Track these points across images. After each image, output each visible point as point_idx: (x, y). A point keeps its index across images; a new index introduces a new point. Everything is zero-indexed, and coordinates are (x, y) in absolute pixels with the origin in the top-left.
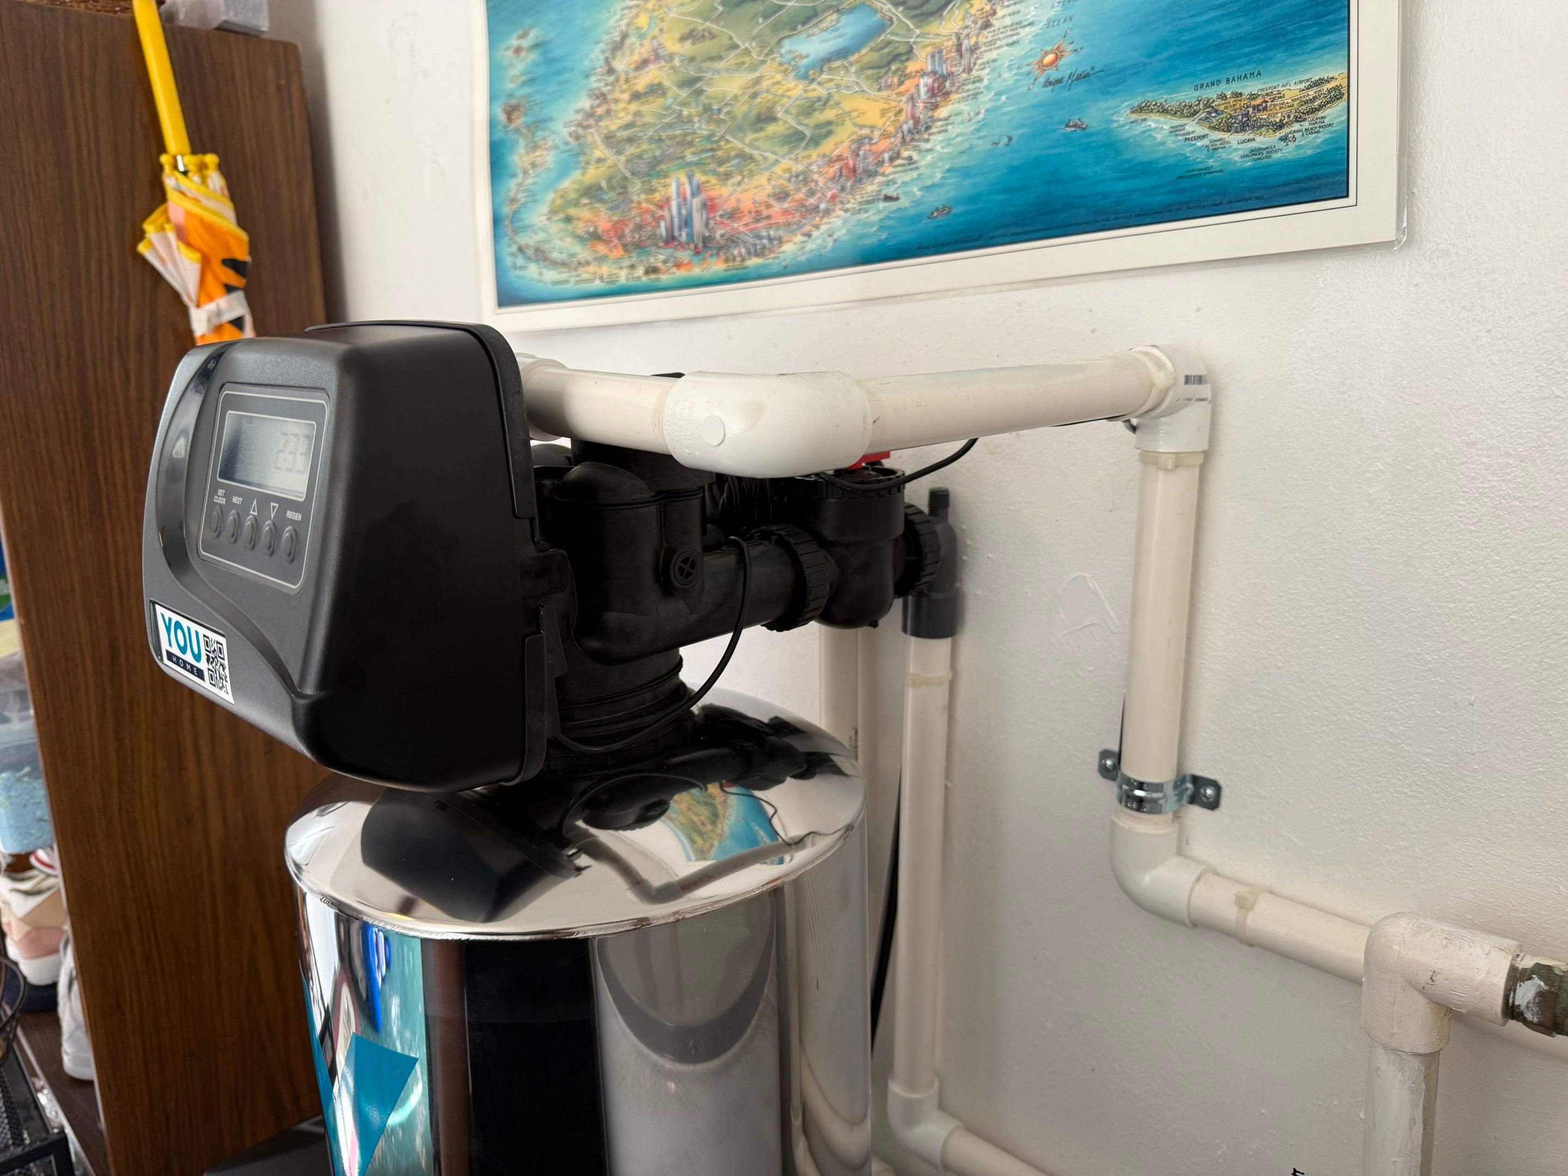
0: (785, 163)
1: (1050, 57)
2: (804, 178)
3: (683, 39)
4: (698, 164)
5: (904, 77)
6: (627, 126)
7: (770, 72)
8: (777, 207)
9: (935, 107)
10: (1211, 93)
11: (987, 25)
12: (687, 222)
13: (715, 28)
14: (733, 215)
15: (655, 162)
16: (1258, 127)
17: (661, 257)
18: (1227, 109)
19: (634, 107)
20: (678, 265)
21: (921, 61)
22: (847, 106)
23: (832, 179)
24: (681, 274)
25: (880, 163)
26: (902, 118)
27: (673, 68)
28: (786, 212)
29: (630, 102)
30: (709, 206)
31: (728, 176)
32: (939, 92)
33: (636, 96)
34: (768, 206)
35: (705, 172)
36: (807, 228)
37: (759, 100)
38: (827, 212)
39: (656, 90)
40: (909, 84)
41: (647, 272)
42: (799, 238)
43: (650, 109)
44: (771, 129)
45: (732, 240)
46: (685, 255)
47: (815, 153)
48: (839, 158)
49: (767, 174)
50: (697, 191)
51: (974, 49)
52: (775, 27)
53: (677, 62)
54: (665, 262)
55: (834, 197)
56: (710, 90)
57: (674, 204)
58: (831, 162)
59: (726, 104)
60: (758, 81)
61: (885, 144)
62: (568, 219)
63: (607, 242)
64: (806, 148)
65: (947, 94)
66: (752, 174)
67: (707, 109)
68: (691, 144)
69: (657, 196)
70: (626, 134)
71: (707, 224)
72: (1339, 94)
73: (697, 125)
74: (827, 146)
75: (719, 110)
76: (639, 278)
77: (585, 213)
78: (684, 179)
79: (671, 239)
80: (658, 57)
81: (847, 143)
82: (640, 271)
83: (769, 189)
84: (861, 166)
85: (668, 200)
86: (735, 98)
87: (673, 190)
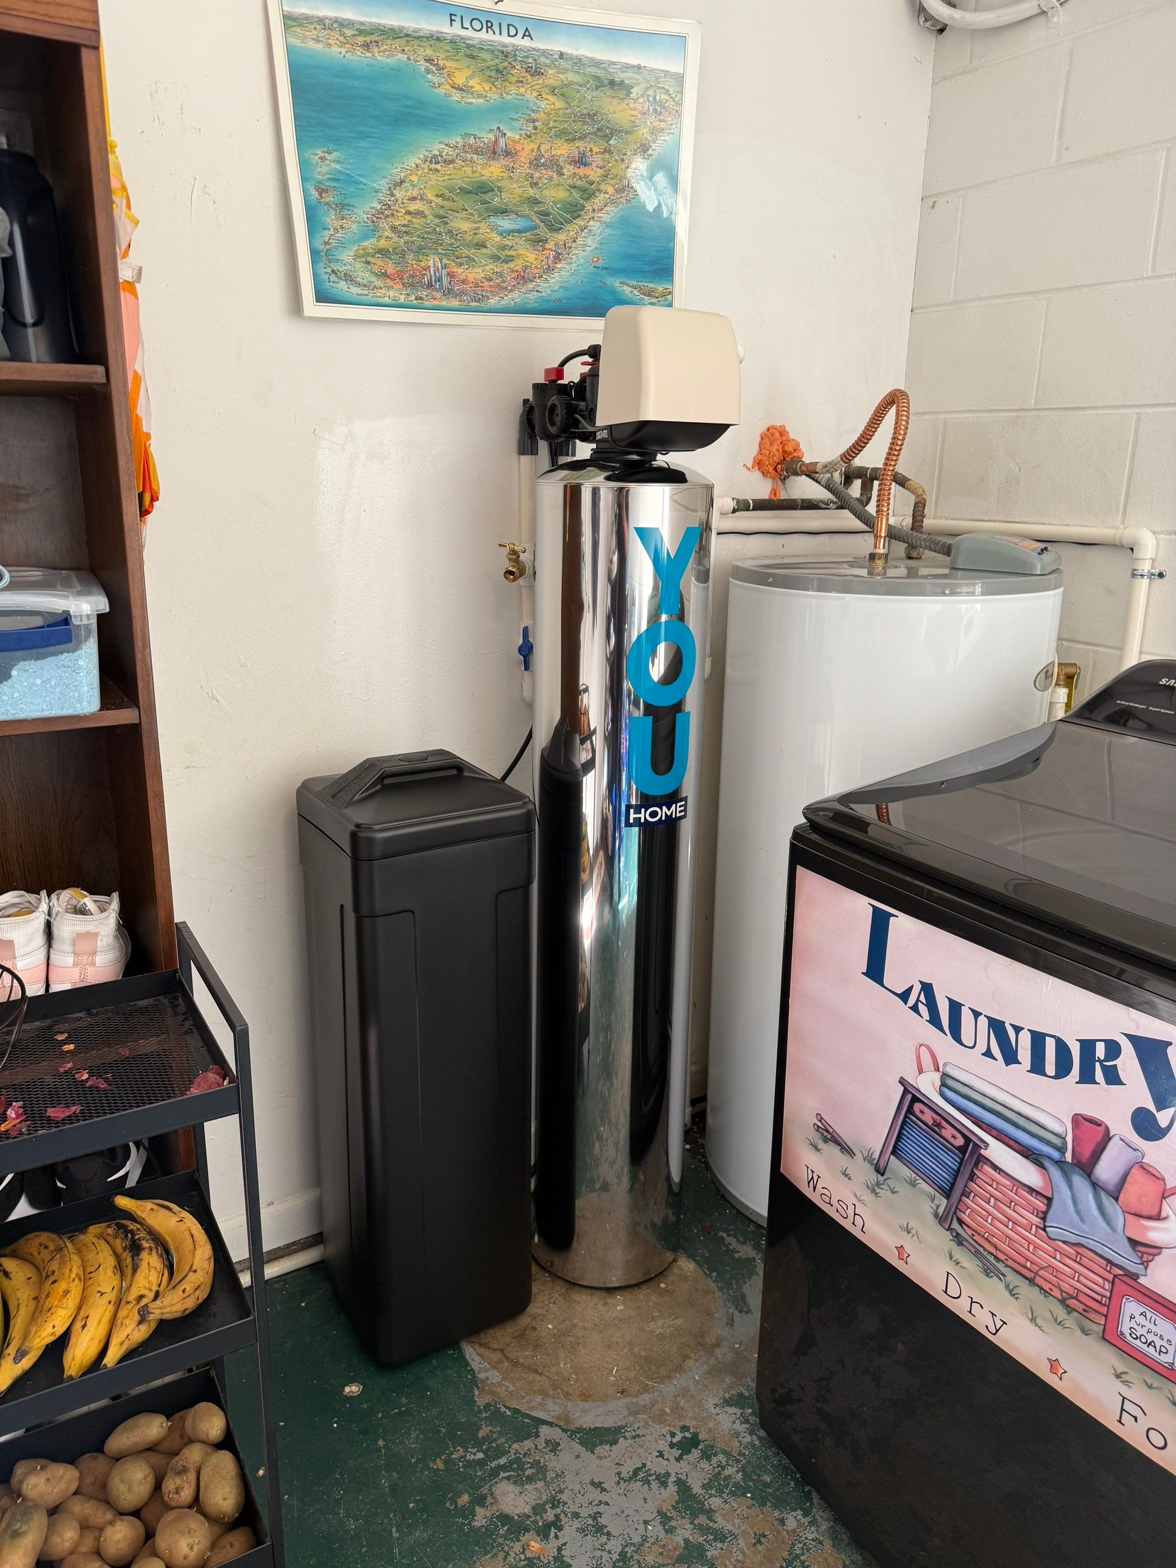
0: (491, 266)
1: (595, 259)
2: (501, 275)
3: (437, 196)
4: (445, 255)
5: (544, 249)
6: (404, 226)
7: (484, 228)
8: (486, 283)
9: (556, 263)
10: (641, 284)
11: (574, 241)
12: (439, 280)
13: (455, 198)
14: (464, 282)
15: (421, 248)
16: (652, 296)
17: (425, 293)
18: (645, 289)
19: (408, 217)
20: (435, 299)
21: (551, 245)
22: (521, 252)
23: (514, 278)
24: (436, 303)
25: (535, 278)
26: (543, 263)
27: (432, 207)
28: (491, 286)
29: (405, 214)
30: (451, 275)
31: (461, 264)
32: (558, 258)
33: (408, 213)
34: (482, 282)
35: (448, 260)
36: (501, 295)
37: (478, 236)
38: (511, 291)
39: (419, 213)
40: (545, 252)
41: (416, 299)
42: (498, 298)
43: (418, 222)
44: (484, 250)
45: (463, 292)
46: (438, 295)
47: (506, 266)
48: (517, 271)
49: (482, 269)
50: (445, 267)
51: (570, 248)
52: (487, 210)
53: (434, 205)
54: (427, 296)
55: (514, 286)
56: (452, 224)
57: (432, 269)
58: (513, 271)
59: (460, 233)
60: (478, 228)
61: (536, 271)
62: (368, 263)
63: (393, 280)
64: (501, 263)
65: (560, 260)
66: (473, 267)
67: (450, 232)
68: (441, 245)
69: (423, 264)
70: (404, 229)
71: (450, 283)
72: (670, 293)
73: (444, 237)
74: (512, 265)
75: (457, 235)
76: (412, 301)
77: (379, 262)
78: (437, 259)
79: (430, 285)
80: (422, 199)
81: (520, 266)
82: (413, 298)
83: (483, 275)
84: (526, 277)
85: (429, 267)
86: (465, 231)
87: (431, 263)
